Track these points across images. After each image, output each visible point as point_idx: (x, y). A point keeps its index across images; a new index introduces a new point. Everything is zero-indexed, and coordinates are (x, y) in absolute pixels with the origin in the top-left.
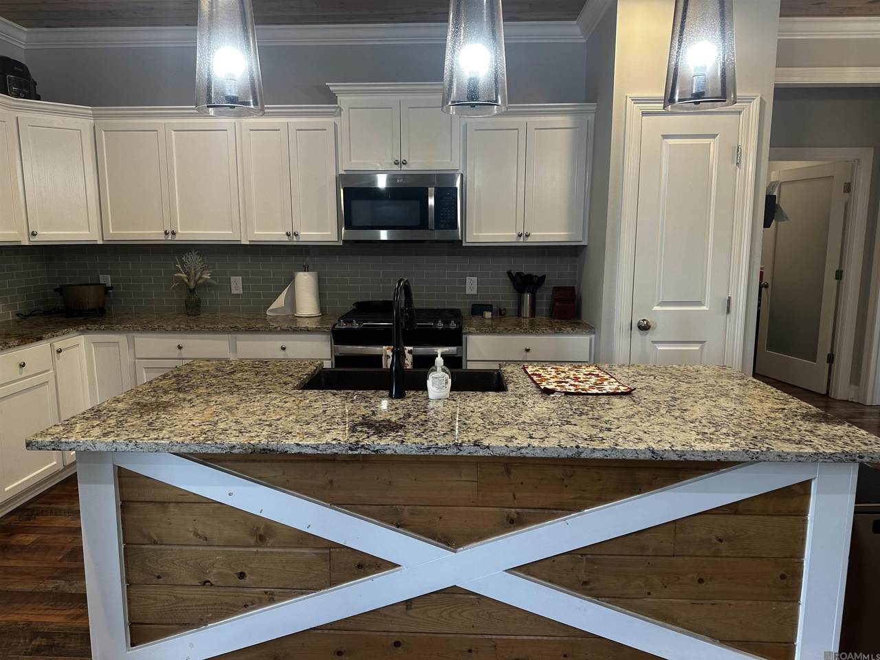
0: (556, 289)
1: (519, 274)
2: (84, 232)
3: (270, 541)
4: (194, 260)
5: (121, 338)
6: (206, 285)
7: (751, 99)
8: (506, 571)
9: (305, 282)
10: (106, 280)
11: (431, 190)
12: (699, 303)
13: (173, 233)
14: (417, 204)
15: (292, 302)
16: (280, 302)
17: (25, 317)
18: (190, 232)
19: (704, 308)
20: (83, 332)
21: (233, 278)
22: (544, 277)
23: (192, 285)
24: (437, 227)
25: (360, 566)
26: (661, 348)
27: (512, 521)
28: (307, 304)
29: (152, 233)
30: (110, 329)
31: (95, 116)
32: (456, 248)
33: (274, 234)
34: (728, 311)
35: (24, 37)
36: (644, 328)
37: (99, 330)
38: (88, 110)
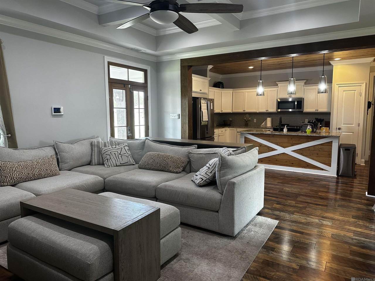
0: (325, 122)
1: (317, 119)
2: (229, 111)
3: (262, 146)
4: (247, 116)
5: (235, 129)
6: (249, 120)
7: (363, 83)
8: (292, 151)
9: (269, 120)
10: (231, 119)
11: (296, 101)
12: (353, 125)
13: (245, 111)
14: (293, 104)
15: (266, 124)
16: (263, 123)
17: (217, 126)
18: (247, 111)
19: (354, 125)
20: (228, 128)
21: (254, 119)
22: (323, 119)
23: (247, 120)
24: (297, 109)
25: (272, 150)
26: (343, 133)
27: (292, 145)
28: (269, 124)
29: (241, 111)
30: (233, 127)
31: (233, 90)
32: (302, 113)
33: (264, 110)
34: (359, 126)
35: (221, 76)
36: (339, 129)
37: (231, 128)
38: (232, 89)
